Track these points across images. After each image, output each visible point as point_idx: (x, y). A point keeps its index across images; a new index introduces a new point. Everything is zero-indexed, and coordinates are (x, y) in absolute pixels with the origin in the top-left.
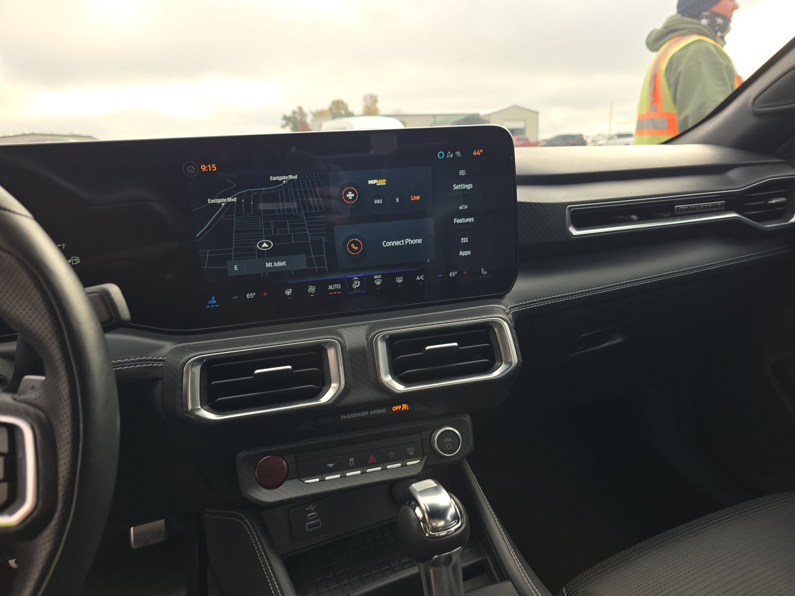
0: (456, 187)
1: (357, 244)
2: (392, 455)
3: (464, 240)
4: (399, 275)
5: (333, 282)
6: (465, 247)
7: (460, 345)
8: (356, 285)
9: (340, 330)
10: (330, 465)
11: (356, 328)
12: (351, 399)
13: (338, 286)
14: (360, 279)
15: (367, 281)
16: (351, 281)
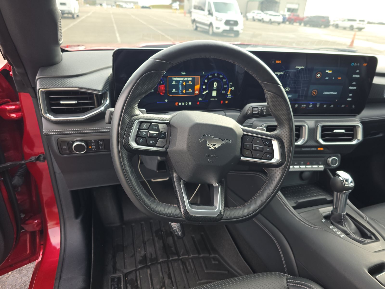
0: (354, 76)
1: (315, 92)
2: (314, 163)
3: (351, 95)
4: (325, 104)
5: (303, 104)
6: (350, 97)
7: (345, 132)
8: (311, 106)
9: (306, 121)
10: (296, 163)
11: (310, 121)
12: (308, 144)
13: (305, 106)
14: (313, 104)
15: (315, 105)
16: (309, 104)
